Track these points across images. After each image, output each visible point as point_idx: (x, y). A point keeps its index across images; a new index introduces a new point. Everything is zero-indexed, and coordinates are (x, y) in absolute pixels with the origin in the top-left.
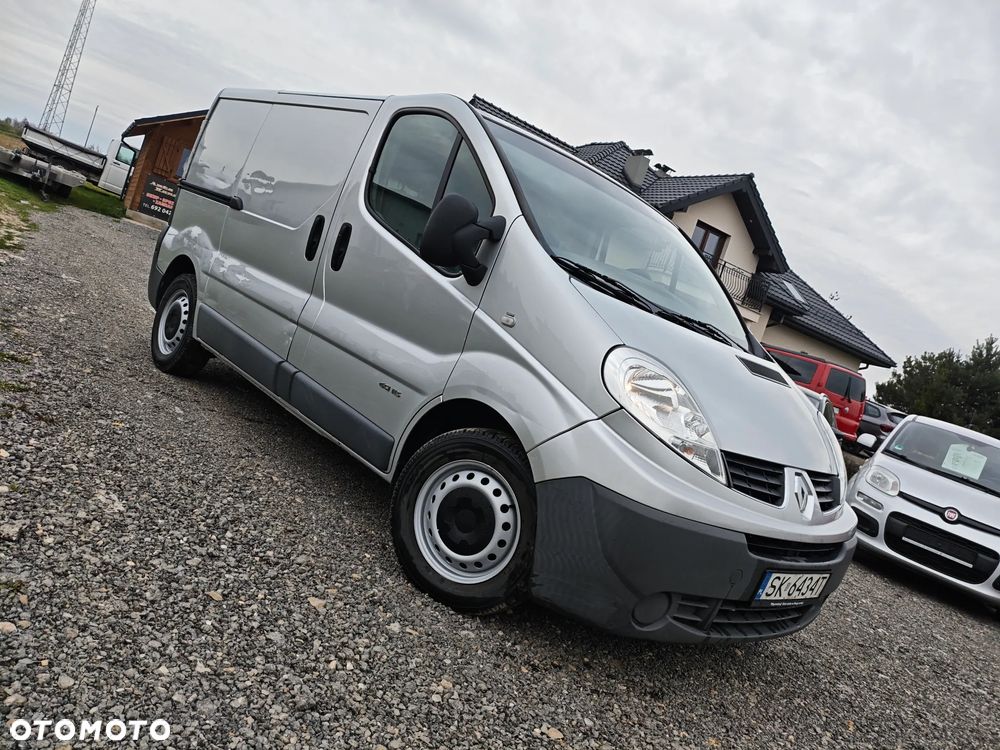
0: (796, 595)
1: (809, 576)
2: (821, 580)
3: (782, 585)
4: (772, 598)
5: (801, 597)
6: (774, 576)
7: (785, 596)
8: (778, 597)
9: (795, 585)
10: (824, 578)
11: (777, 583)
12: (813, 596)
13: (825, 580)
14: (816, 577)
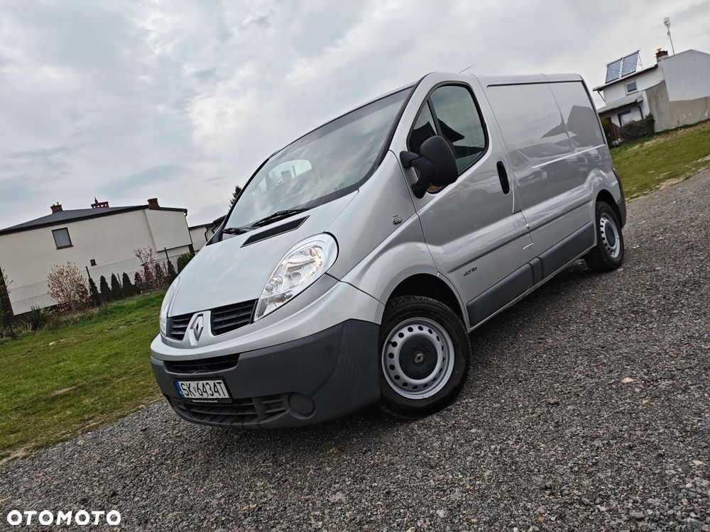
0: (205, 395)
1: (205, 382)
2: (218, 386)
3: (189, 388)
4: (190, 396)
5: (210, 397)
6: (180, 383)
7: (198, 396)
8: (193, 397)
9: (198, 389)
10: (220, 383)
11: (185, 387)
12: (222, 396)
13: (223, 385)
14: (211, 383)
